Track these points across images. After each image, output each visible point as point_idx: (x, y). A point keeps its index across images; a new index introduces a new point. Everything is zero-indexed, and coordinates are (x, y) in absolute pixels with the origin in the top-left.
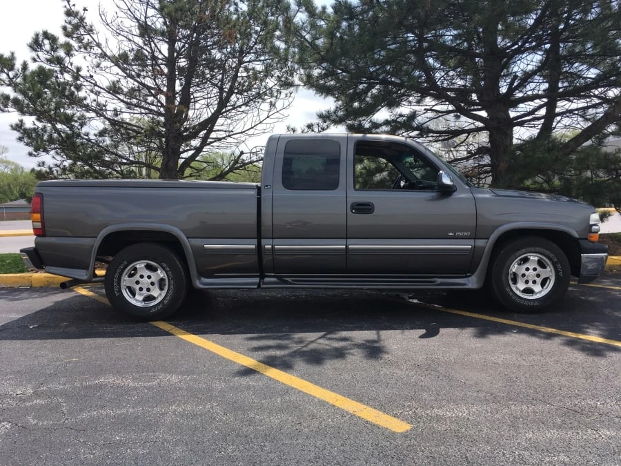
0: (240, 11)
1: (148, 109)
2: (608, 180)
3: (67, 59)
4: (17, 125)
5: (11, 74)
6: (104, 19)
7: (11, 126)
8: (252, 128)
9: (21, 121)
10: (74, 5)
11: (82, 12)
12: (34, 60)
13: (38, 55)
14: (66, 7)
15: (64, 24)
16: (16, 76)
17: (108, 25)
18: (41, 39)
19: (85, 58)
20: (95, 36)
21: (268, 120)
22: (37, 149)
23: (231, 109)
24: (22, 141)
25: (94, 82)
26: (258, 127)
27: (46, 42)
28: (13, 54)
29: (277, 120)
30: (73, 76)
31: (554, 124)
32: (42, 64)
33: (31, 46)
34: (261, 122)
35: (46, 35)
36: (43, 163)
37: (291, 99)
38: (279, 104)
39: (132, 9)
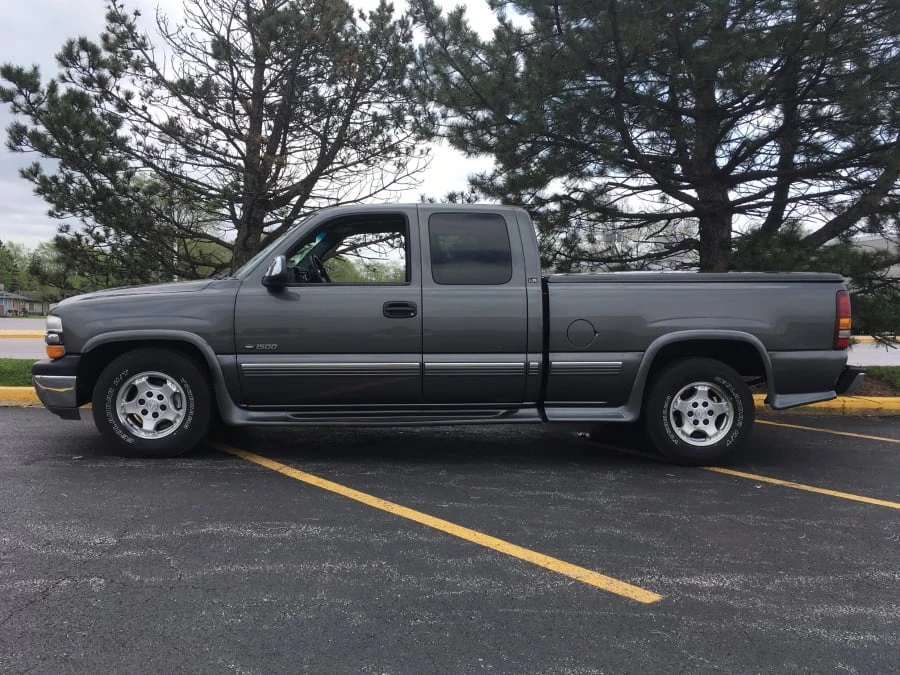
0: (359, 32)
1: (219, 159)
2: (860, 293)
3: (113, 80)
4: (30, 170)
5: (33, 97)
6: (163, 28)
7: (22, 172)
8: (371, 195)
9: (37, 166)
10: (122, 6)
11: (131, 17)
12: (63, 79)
13: (68, 73)
14: (109, 7)
15: (105, 31)
16: (39, 101)
17: (168, 37)
18: (76, 49)
19: (133, 81)
20: (149, 53)
21: (394, 186)
22: (60, 207)
23: (341, 168)
24: (41, 194)
25: (147, 117)
26: (378, 195)
27: (84, 54)
28: (36, 69)
29: (407, 186)
30: (118, 106)
31: (786, 213)
32: (73, 86)
33: (60, 59)
34: (384, 188)
35: (84, 44)
36: (67, 228)
37: (428, 158)
38: (412, 165)
39: (209, 17)
